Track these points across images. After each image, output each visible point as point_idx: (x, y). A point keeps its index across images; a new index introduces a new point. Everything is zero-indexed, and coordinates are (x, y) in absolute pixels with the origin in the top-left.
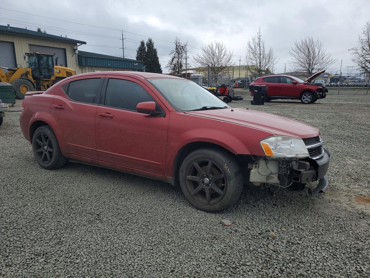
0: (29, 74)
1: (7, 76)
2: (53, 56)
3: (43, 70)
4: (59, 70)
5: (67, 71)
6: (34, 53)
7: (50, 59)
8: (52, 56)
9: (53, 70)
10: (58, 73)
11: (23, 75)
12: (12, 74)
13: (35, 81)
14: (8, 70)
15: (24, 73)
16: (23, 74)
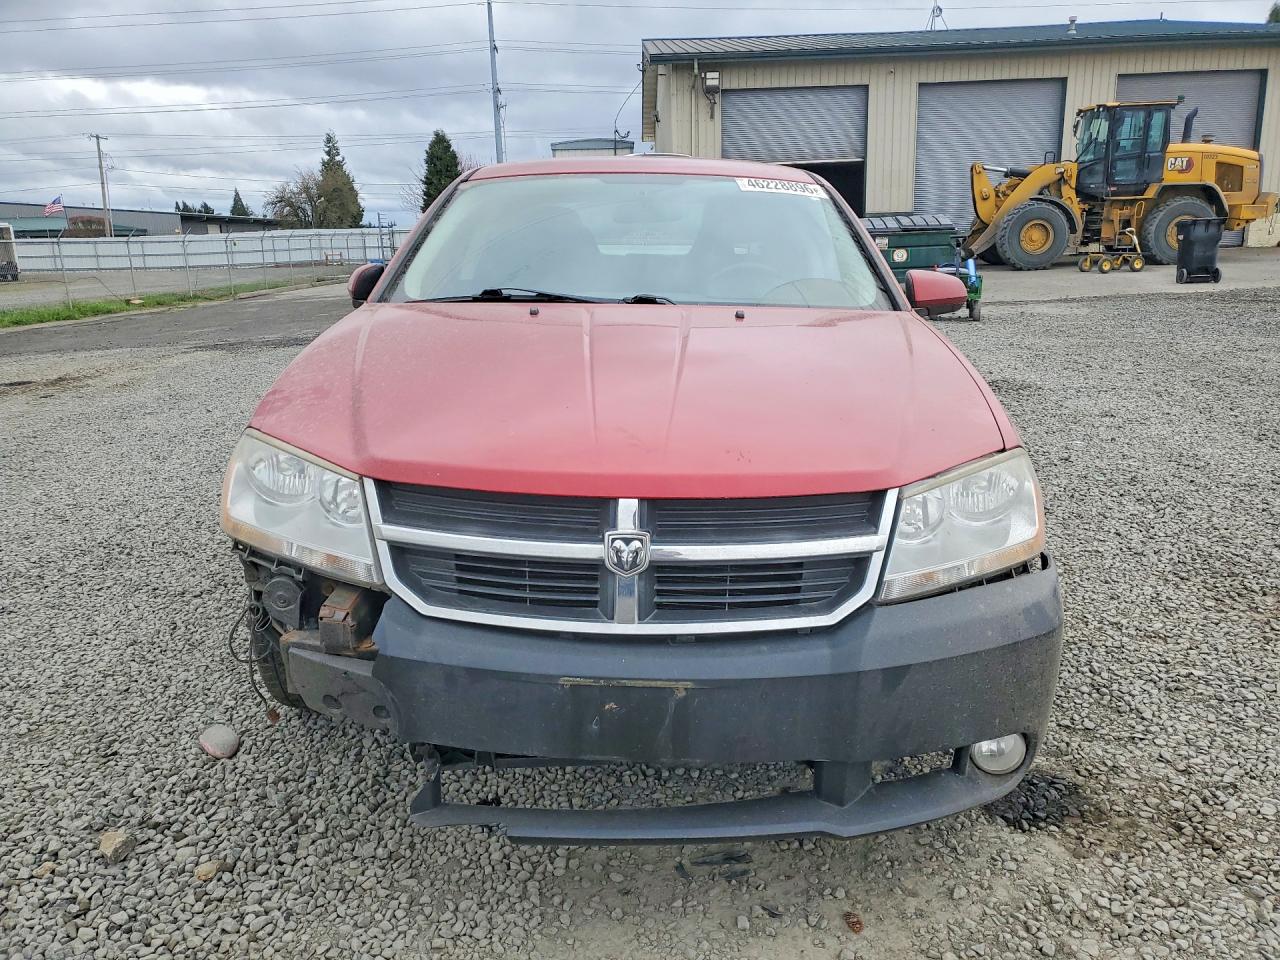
0: (1066, 182)
1: (997, 196)
2: (1173, 106)
3: (1120, 166)
4: (1185, 160)
5: (1222, 159)
6: (1099, 106)
7: (1158, 118)
8: (1167, 108)
9: (1162, 160)
10: (1181, 171)
11: (1047, 187)
12: (1013, 188)
13: (1086, 207)
14: (1006, 175)
15: (1051, 181)
16: (1046, 183)
